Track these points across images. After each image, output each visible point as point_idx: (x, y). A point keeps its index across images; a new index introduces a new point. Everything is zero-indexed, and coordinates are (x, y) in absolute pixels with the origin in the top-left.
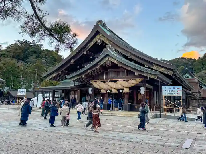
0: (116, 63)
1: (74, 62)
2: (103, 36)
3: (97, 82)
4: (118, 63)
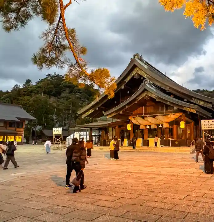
0: (154, 98)
2: (140, 69)
3: (136, 118)
4: (156, 97)
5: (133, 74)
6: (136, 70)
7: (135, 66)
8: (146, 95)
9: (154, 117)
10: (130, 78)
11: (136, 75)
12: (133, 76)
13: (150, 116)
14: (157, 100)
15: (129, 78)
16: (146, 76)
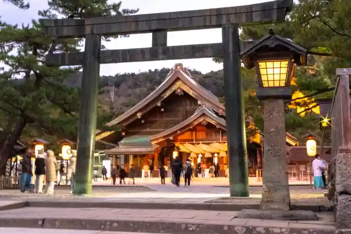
0: (214, 124)
1: (141, 116)
2: (184, 83)
3: (185, 145)
4: (216, 124)
5: (174, 88)
6: (179, 83)
7: (178, 79)
8: (204, 120)
9: (208, 144)
10: (170, 93)
11: (179, 91)
12: (174, 92)
13: (203, 143)
14: (217, 127)
15: (168, 93)
16: (192, 93)
